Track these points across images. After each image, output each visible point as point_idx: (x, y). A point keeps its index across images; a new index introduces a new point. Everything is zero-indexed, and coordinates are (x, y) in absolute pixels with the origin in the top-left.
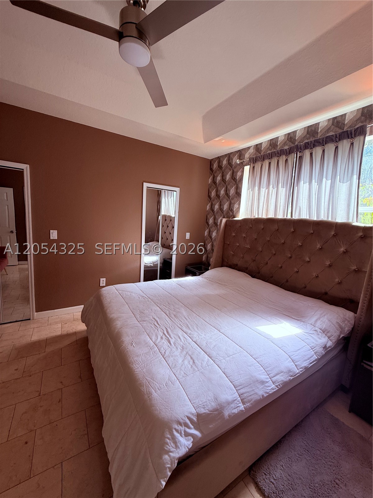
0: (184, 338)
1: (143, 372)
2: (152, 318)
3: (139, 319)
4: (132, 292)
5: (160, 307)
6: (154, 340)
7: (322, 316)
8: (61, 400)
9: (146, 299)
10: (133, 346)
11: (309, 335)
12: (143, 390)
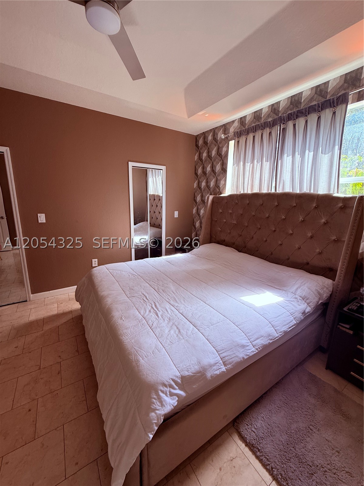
0: (171, 311)
1: (132, 342)
2: (141, 294)
3: (129, 295)
4: (122, 271)
5: (150, 283)
6: (142, 313)
7: (303, 285)
8: (60, 372)
9: (135, 276)
10: (122, 320)
11: (289, 302)
12: (131, 358)
